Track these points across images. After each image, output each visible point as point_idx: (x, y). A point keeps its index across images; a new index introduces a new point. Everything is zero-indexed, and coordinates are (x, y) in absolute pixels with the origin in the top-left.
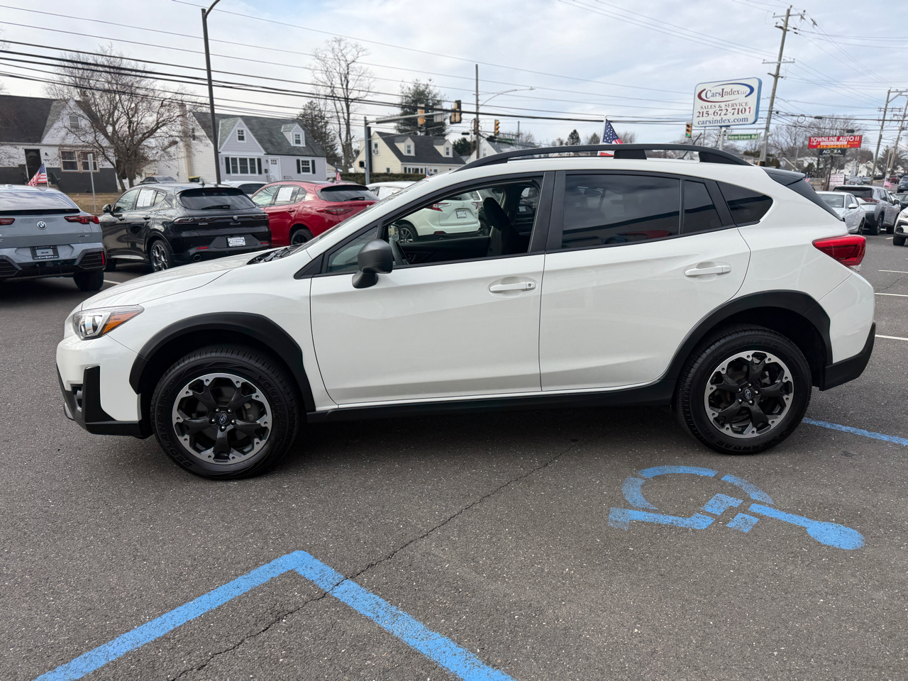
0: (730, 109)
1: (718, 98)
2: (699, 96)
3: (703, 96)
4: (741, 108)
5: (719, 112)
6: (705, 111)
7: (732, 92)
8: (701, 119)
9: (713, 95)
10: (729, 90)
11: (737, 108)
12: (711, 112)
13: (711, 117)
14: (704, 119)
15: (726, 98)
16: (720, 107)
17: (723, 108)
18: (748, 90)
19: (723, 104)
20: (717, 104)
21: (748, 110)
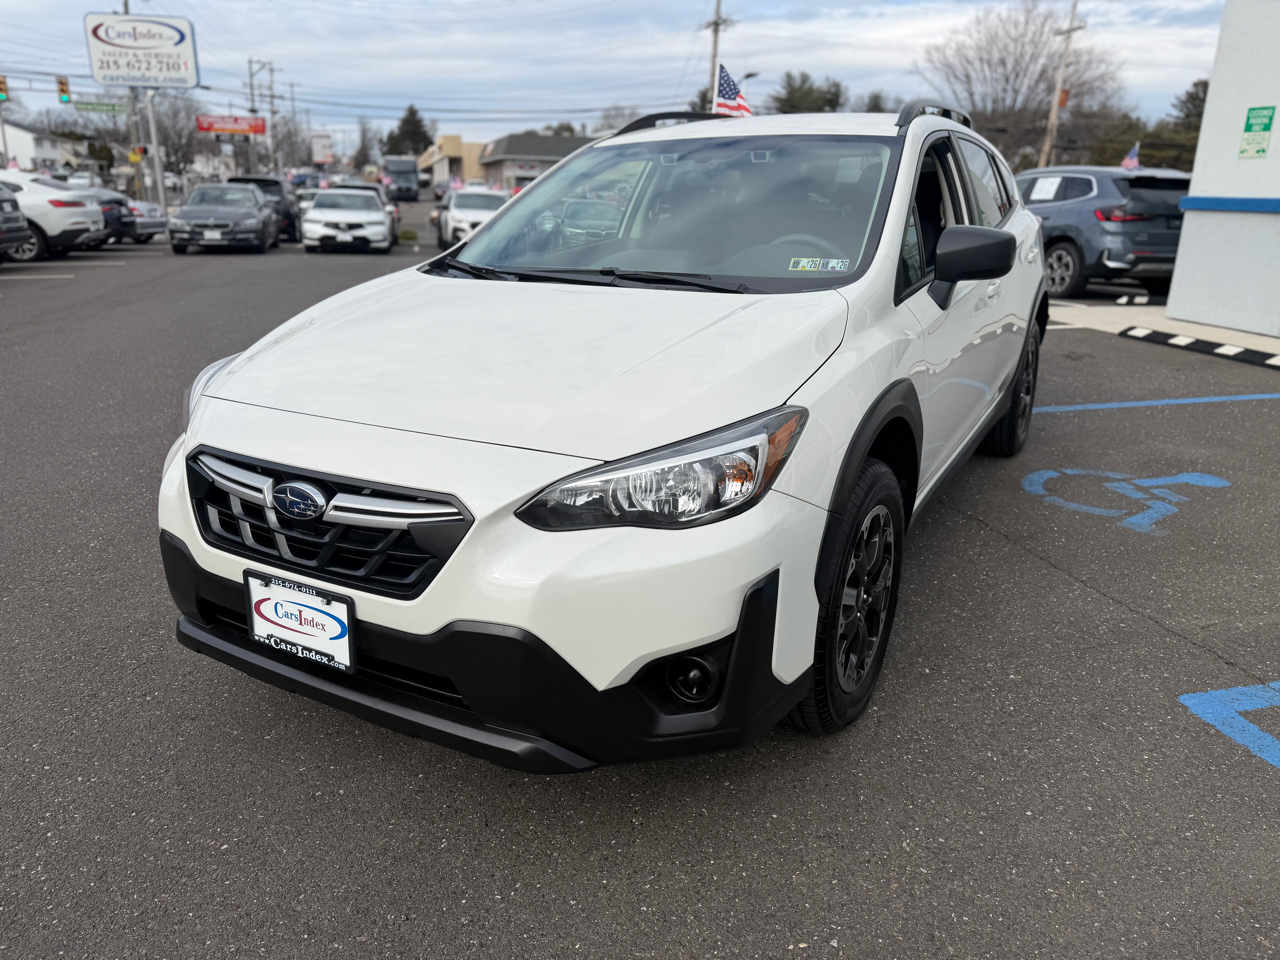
0: (154, 61)
1: (128, 41)
2: (95, 32)
3: (101, 32)
4: (171, 62)
5: (137, 65)
6: (111, 60)
7: (150, 36)
8: (106, 72)
9: (119, 35)
10: (145, 31)
11: (165, 60)
12: (123, 61)
13: (124, 71)
14: (113, 72)
15: (142, 43)
16: (135, 55)
17: (141, 57)
18: (177, 37)
19: (140, 53)
20: (131, 52)
21: (183, 67)
